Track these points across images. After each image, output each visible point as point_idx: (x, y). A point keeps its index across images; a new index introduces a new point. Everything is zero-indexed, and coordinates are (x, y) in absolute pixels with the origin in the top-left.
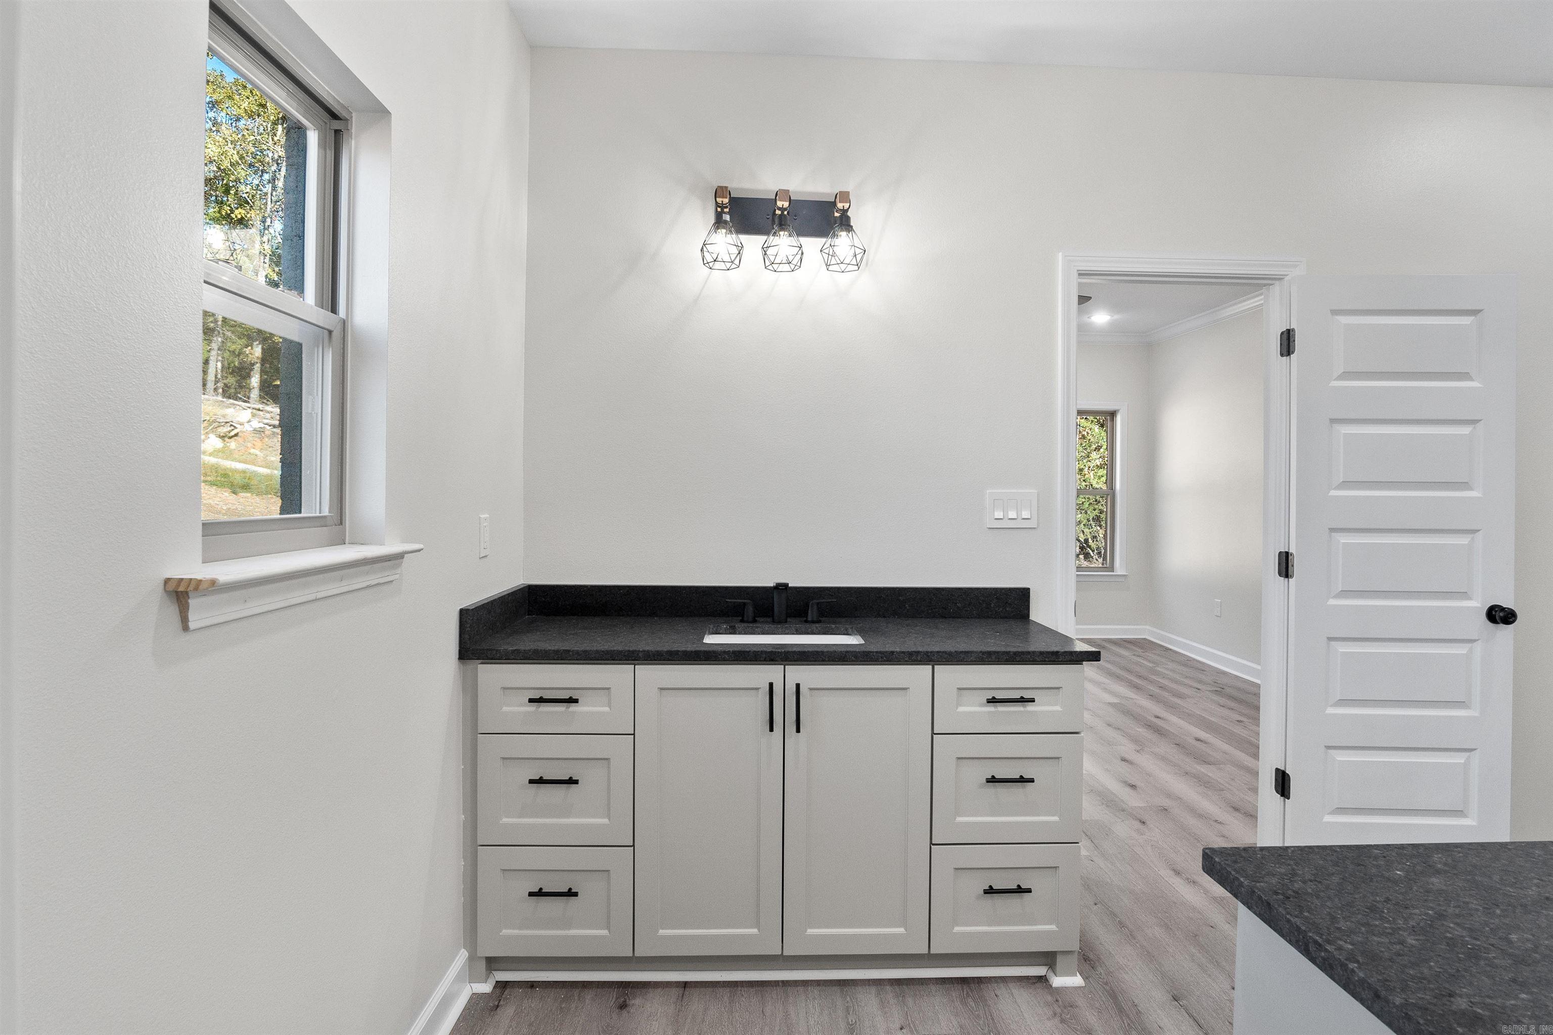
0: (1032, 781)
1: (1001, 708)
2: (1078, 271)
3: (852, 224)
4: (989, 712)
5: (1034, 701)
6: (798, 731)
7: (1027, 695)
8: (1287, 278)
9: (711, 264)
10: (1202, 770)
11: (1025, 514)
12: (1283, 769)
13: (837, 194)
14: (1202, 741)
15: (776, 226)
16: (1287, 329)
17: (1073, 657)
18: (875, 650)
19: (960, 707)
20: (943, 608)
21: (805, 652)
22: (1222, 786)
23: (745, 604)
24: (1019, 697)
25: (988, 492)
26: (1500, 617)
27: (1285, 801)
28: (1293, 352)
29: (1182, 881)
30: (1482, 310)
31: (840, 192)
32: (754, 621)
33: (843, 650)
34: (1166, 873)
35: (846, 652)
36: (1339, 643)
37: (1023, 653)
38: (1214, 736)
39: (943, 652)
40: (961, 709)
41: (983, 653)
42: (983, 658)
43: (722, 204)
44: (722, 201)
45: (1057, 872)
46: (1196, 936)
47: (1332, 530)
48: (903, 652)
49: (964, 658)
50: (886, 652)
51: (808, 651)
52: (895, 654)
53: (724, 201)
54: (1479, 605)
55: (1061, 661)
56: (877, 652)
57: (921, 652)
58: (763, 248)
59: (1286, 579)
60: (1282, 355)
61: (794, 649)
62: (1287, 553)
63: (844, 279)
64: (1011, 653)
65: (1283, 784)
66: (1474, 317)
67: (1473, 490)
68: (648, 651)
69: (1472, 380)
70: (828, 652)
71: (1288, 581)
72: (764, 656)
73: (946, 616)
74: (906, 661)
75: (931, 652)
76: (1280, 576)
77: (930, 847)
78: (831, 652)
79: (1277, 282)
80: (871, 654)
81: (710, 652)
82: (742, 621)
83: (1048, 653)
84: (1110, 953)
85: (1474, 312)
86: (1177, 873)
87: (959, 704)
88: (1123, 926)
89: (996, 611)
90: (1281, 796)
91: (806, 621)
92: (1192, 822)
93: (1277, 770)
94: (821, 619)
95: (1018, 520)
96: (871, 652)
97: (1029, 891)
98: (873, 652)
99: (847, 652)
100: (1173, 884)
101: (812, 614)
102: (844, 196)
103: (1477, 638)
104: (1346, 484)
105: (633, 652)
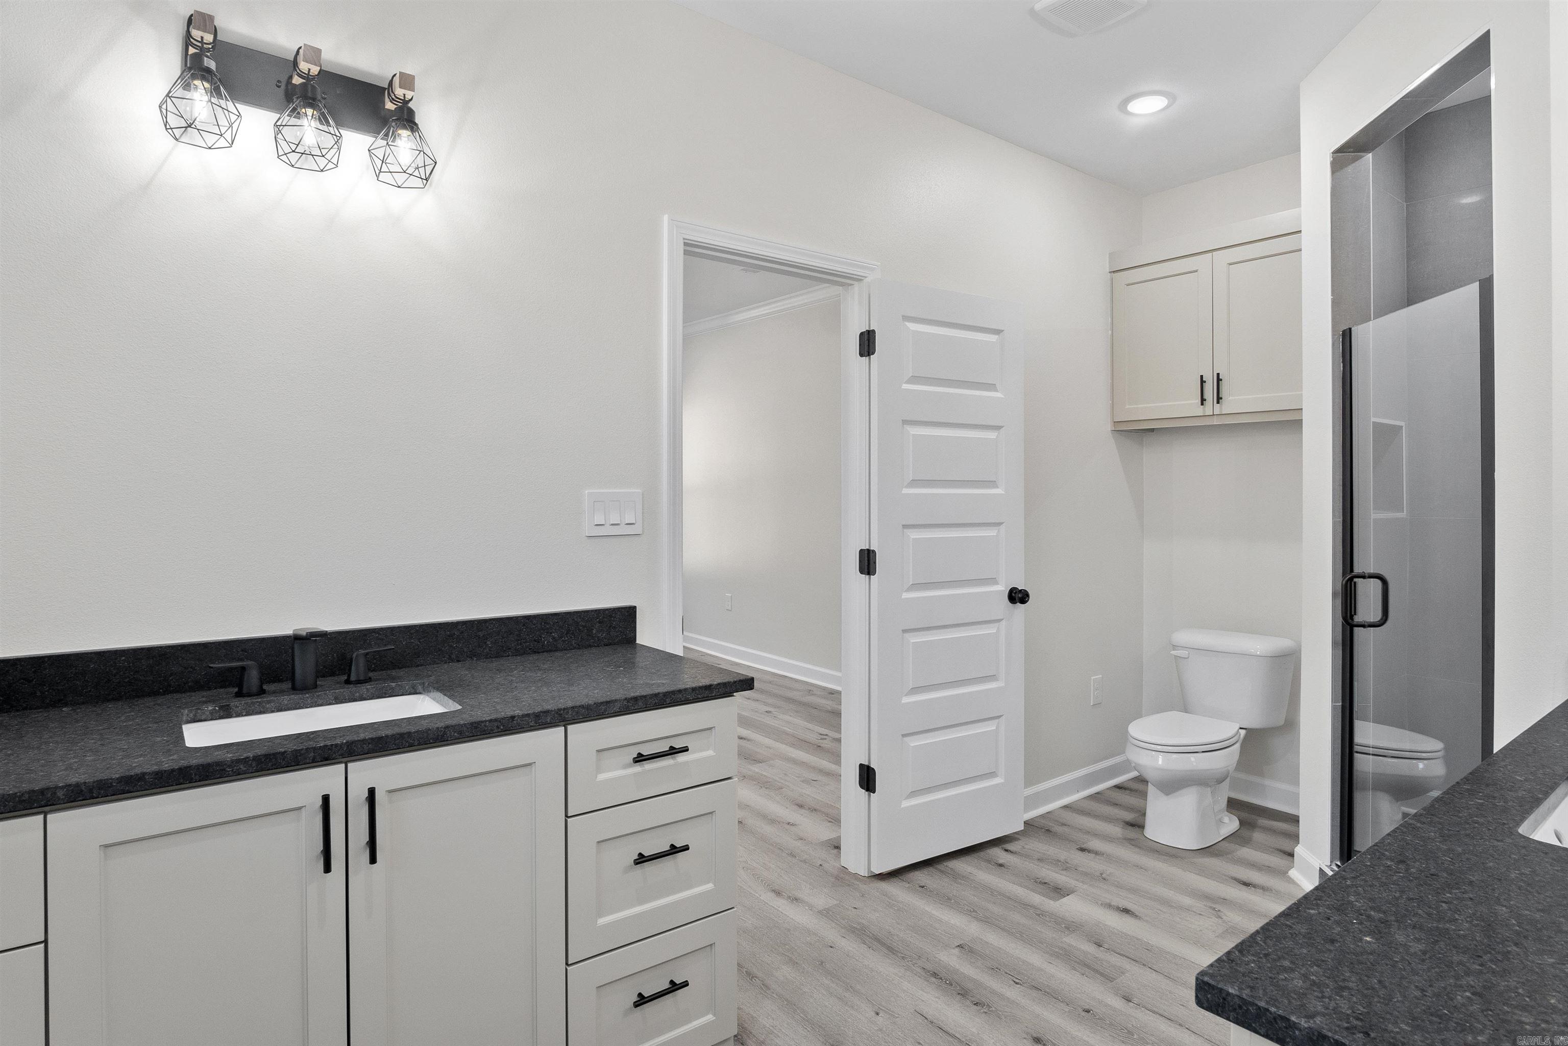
0: (686, 848)
1: (648, 766)
2: (684, 239)
3: (417, 121)
4: (635, 775)
5: (687, 750)
6: (373, 860)
7: (678, 745)
8: (866, 280)
9: (177, 132)
10: (757, 770)
11: (629, 519)
12: (866, 763)
13: (395, 75)
14: (745, 739)
15: (298, 98)
16: (867, 330)
17: (727, 689)
18: (487, 719)
19: (600, 775)
20: (535, 641)
21: (382, 737)
22: (779, 784)
23: (243, 669)
24: (668, 749)
25: (586, 492)
26: (1018, 597)
27: (869, 796)
28: (873, 353)
29: (785, 902)
30: (1003, 331)
31: (400, 73)
32: (262, 692)
33: (441, 724)
34: (768, 897)
35: (445, 728)
36: (911, 634)
37: (673, 692)
38: (753, 732)
39: (580, 706)
40: (602, 777)
41: (628, 700)
42: (628, 706)
43: (202, 42)
44: (202, 38)
45: (713, 950)
46: (822, 963)
47: (905, 526)
48: (528, 715)
49: (605, 710)
50: (504, 718)
51: (387, 736)
52: (516, 719)
53: (205, 38)
54: (1003, 589)
55: (715, 696)
56: (490, 721)
57: (551, 711)
58: (275, 125)
59: (867, 576)
60: (861, 355)
61: (362, 736)
62: (868, 550)
63: (398, 200)
64: (661, 695)
65: (867, 778)
66: (997, 336)
67: (998, 488)
68: (77, 785)
69: (997, 391)
70: (417, 732)
71: (870, 579)
72: (312, 754)
73: (540, 651)
74: (531, 726)
75: (564, 709)
76: (861, 574)
77: (566, 970)
78: (422, 732)
79: (856, 283)
80: (483, 725)
81: (209, 765)
82: (239, 695)
83: (701, 688)
84: (752, 1017)
85: (998, 332)
86: (778, 893)
87: (599, 770)
88: (752, 977)
89: (598, 637)
90: (867, 791)
91: (348, 682)
92: (768, 830)
93: (861, 766)
94: (371, 674)
95: (621, 525)
96: (482, 722)
97: (685, 984)
98: (486, 721)
99: (447, 727)
100: (779, 907)
101: (358, 669)
102: (408, 81)
103: (1002, 618)
104: (914, 483)
105: (42, 792)
